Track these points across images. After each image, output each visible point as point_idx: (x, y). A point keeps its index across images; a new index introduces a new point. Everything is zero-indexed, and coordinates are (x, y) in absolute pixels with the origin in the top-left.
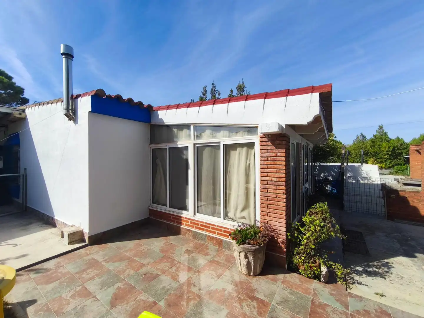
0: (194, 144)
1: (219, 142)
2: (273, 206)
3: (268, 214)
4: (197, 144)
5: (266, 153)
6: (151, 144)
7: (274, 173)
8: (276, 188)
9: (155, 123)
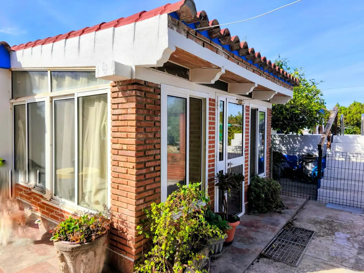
0: (52, 98)
1: (73, 95)
2: (123, 185)
3: (118, 197)
4: (54, 97)
5: (116, 109)
6: (12, 98)
7: (124, 138)
8: (126, 160)
9: (15, 69)
